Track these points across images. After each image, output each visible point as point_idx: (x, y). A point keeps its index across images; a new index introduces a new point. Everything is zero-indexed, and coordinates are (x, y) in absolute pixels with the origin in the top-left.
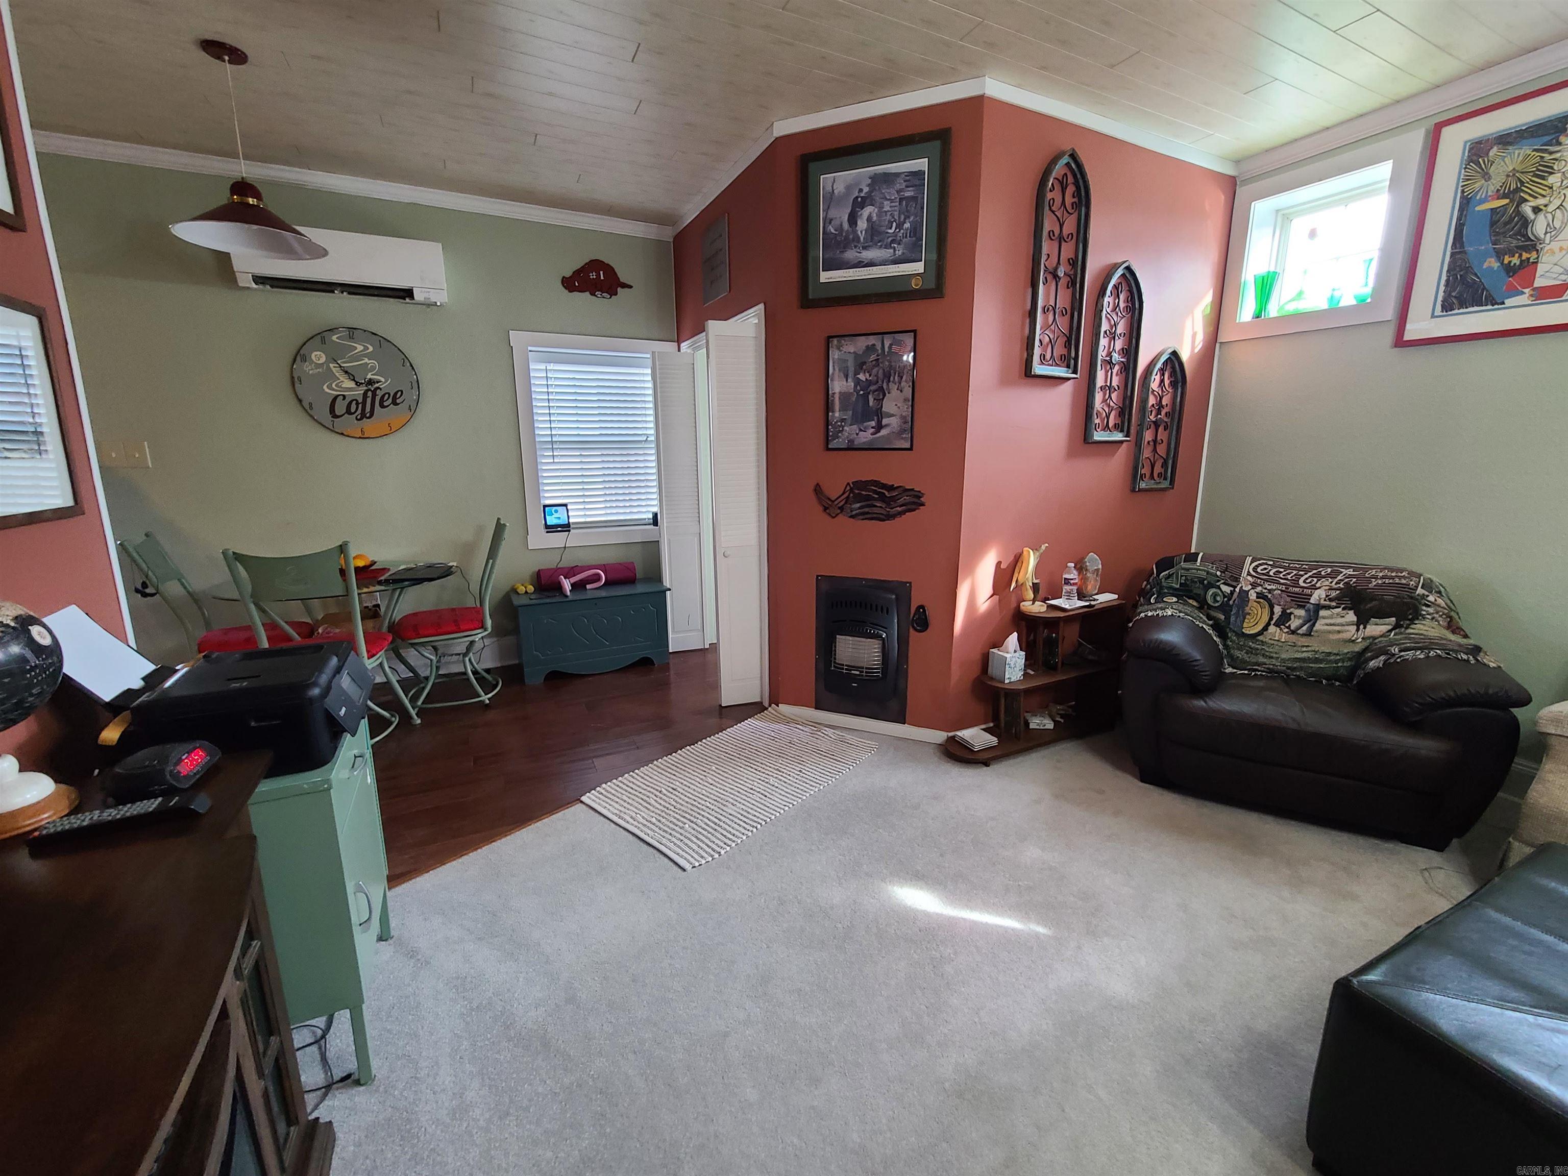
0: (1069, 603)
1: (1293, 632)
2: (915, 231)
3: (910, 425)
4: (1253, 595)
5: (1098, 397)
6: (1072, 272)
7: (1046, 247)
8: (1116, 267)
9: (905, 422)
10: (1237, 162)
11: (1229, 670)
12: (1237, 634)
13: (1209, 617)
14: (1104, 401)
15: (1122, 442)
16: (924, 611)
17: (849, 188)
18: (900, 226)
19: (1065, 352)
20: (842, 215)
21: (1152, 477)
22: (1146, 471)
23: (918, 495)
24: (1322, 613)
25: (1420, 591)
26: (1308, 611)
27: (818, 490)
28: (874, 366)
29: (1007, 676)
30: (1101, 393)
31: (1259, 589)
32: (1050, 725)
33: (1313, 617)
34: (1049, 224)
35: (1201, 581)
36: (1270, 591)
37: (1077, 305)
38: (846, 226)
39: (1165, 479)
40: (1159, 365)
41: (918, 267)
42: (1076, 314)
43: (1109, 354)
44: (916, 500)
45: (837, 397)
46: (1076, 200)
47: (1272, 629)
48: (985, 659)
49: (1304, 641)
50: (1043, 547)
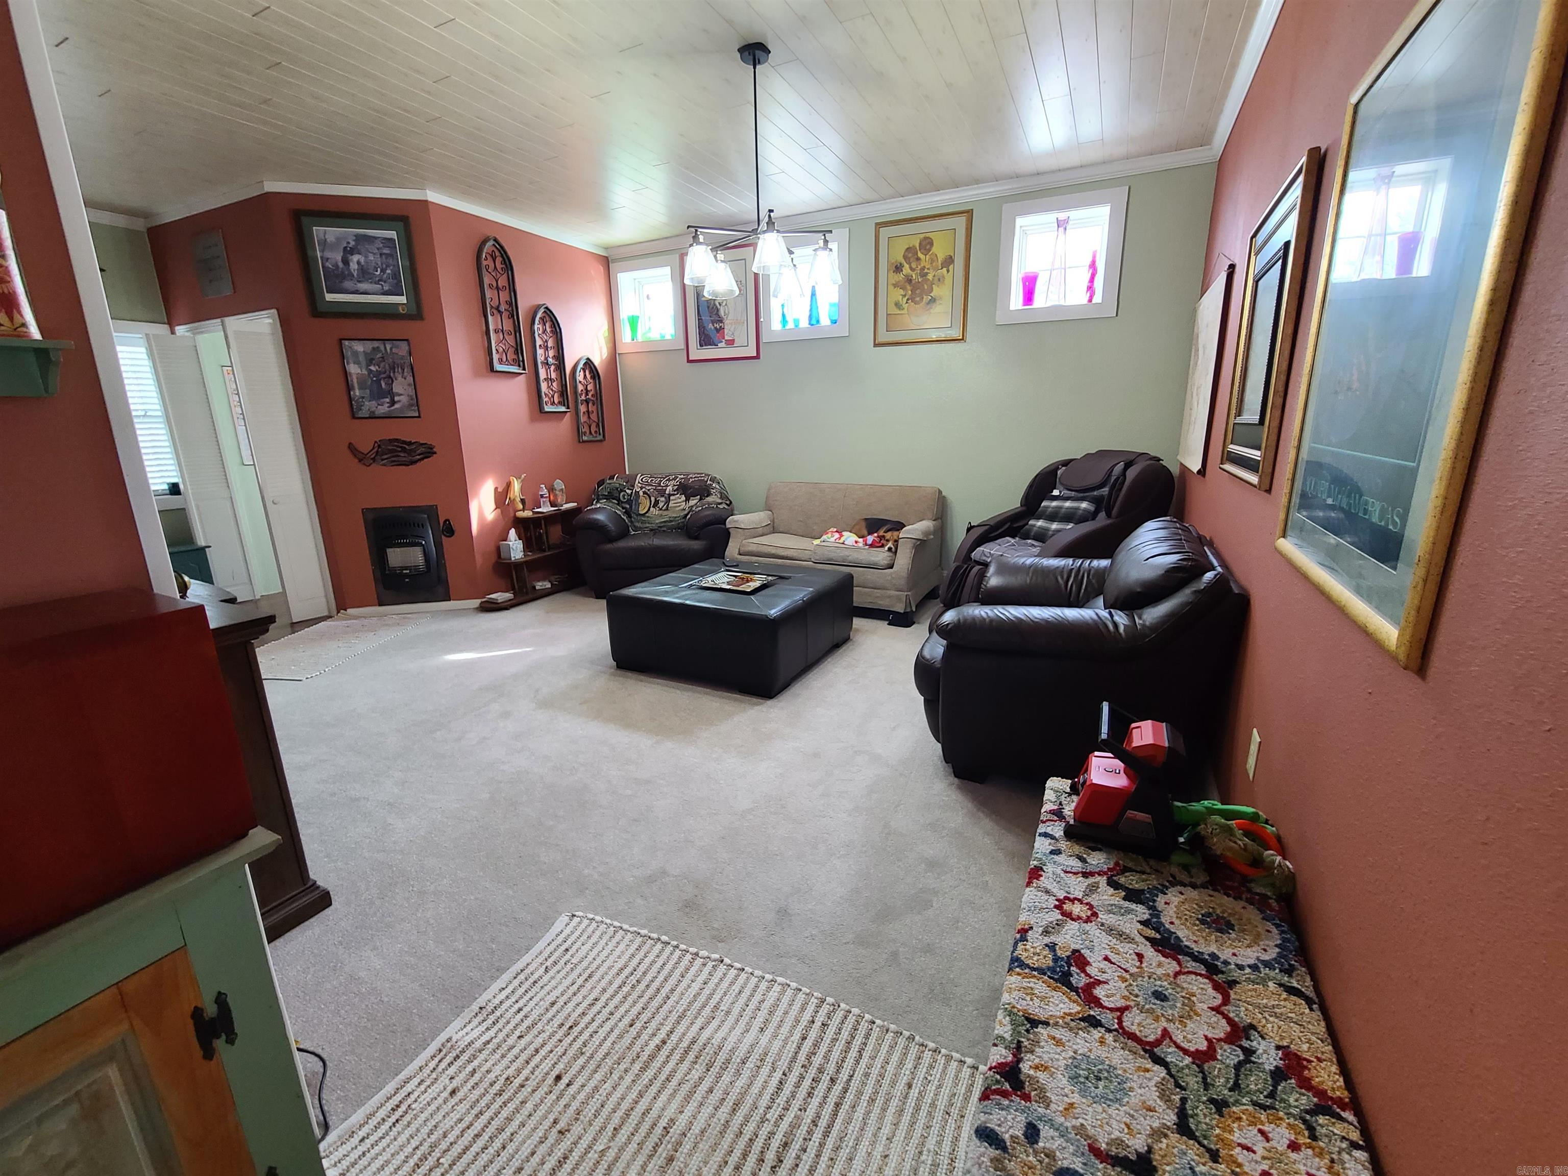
0: (546, 509)
1: (661, 509)
2: (396, 276)
3: (416, 402)
4: (641, 493)
5: (544, 386)
6: (510, 309)
7: (488, 294)
8: (539, 307)
9: (412, 399)
10: (606, 249)
11: (633, 533)
12: (637, 515)
13: (623, 508)
14: (549, 387)
15: (566, 412)
16: (450, 523)
17: (339, 239)
18: (383, 271)
19: (515, 357)
20: (338, 257)
21: (590, 433)
22: (586, 429)
23: (431, 447)
24: (672, 498)
25: (709, 482)
26: (666, 498)
27: (351, 447)
28: (381, 362)
29: (512, 555)
30: (546, 383)
31: (644, 490)
32: (549, 586)
33: (668, 501)
34: (486, 281)
35: (617, 489)
36: (649, 490)
37: (517, 329)
38: (341, 265)
39: (600, 434)
40: (581, 365)
41: (403, 299)
42: (518, 334)
43: (546, 359)
44: (429, 450)
45: (355, 381)
46: (504, 266)
47: (652, 509)
48: (498, 549)
49: (665, 513)
50: (523, 476)
